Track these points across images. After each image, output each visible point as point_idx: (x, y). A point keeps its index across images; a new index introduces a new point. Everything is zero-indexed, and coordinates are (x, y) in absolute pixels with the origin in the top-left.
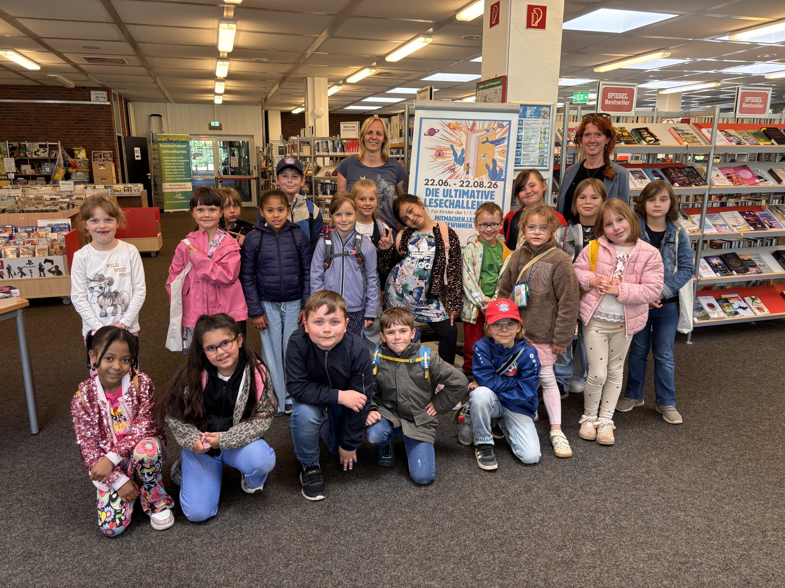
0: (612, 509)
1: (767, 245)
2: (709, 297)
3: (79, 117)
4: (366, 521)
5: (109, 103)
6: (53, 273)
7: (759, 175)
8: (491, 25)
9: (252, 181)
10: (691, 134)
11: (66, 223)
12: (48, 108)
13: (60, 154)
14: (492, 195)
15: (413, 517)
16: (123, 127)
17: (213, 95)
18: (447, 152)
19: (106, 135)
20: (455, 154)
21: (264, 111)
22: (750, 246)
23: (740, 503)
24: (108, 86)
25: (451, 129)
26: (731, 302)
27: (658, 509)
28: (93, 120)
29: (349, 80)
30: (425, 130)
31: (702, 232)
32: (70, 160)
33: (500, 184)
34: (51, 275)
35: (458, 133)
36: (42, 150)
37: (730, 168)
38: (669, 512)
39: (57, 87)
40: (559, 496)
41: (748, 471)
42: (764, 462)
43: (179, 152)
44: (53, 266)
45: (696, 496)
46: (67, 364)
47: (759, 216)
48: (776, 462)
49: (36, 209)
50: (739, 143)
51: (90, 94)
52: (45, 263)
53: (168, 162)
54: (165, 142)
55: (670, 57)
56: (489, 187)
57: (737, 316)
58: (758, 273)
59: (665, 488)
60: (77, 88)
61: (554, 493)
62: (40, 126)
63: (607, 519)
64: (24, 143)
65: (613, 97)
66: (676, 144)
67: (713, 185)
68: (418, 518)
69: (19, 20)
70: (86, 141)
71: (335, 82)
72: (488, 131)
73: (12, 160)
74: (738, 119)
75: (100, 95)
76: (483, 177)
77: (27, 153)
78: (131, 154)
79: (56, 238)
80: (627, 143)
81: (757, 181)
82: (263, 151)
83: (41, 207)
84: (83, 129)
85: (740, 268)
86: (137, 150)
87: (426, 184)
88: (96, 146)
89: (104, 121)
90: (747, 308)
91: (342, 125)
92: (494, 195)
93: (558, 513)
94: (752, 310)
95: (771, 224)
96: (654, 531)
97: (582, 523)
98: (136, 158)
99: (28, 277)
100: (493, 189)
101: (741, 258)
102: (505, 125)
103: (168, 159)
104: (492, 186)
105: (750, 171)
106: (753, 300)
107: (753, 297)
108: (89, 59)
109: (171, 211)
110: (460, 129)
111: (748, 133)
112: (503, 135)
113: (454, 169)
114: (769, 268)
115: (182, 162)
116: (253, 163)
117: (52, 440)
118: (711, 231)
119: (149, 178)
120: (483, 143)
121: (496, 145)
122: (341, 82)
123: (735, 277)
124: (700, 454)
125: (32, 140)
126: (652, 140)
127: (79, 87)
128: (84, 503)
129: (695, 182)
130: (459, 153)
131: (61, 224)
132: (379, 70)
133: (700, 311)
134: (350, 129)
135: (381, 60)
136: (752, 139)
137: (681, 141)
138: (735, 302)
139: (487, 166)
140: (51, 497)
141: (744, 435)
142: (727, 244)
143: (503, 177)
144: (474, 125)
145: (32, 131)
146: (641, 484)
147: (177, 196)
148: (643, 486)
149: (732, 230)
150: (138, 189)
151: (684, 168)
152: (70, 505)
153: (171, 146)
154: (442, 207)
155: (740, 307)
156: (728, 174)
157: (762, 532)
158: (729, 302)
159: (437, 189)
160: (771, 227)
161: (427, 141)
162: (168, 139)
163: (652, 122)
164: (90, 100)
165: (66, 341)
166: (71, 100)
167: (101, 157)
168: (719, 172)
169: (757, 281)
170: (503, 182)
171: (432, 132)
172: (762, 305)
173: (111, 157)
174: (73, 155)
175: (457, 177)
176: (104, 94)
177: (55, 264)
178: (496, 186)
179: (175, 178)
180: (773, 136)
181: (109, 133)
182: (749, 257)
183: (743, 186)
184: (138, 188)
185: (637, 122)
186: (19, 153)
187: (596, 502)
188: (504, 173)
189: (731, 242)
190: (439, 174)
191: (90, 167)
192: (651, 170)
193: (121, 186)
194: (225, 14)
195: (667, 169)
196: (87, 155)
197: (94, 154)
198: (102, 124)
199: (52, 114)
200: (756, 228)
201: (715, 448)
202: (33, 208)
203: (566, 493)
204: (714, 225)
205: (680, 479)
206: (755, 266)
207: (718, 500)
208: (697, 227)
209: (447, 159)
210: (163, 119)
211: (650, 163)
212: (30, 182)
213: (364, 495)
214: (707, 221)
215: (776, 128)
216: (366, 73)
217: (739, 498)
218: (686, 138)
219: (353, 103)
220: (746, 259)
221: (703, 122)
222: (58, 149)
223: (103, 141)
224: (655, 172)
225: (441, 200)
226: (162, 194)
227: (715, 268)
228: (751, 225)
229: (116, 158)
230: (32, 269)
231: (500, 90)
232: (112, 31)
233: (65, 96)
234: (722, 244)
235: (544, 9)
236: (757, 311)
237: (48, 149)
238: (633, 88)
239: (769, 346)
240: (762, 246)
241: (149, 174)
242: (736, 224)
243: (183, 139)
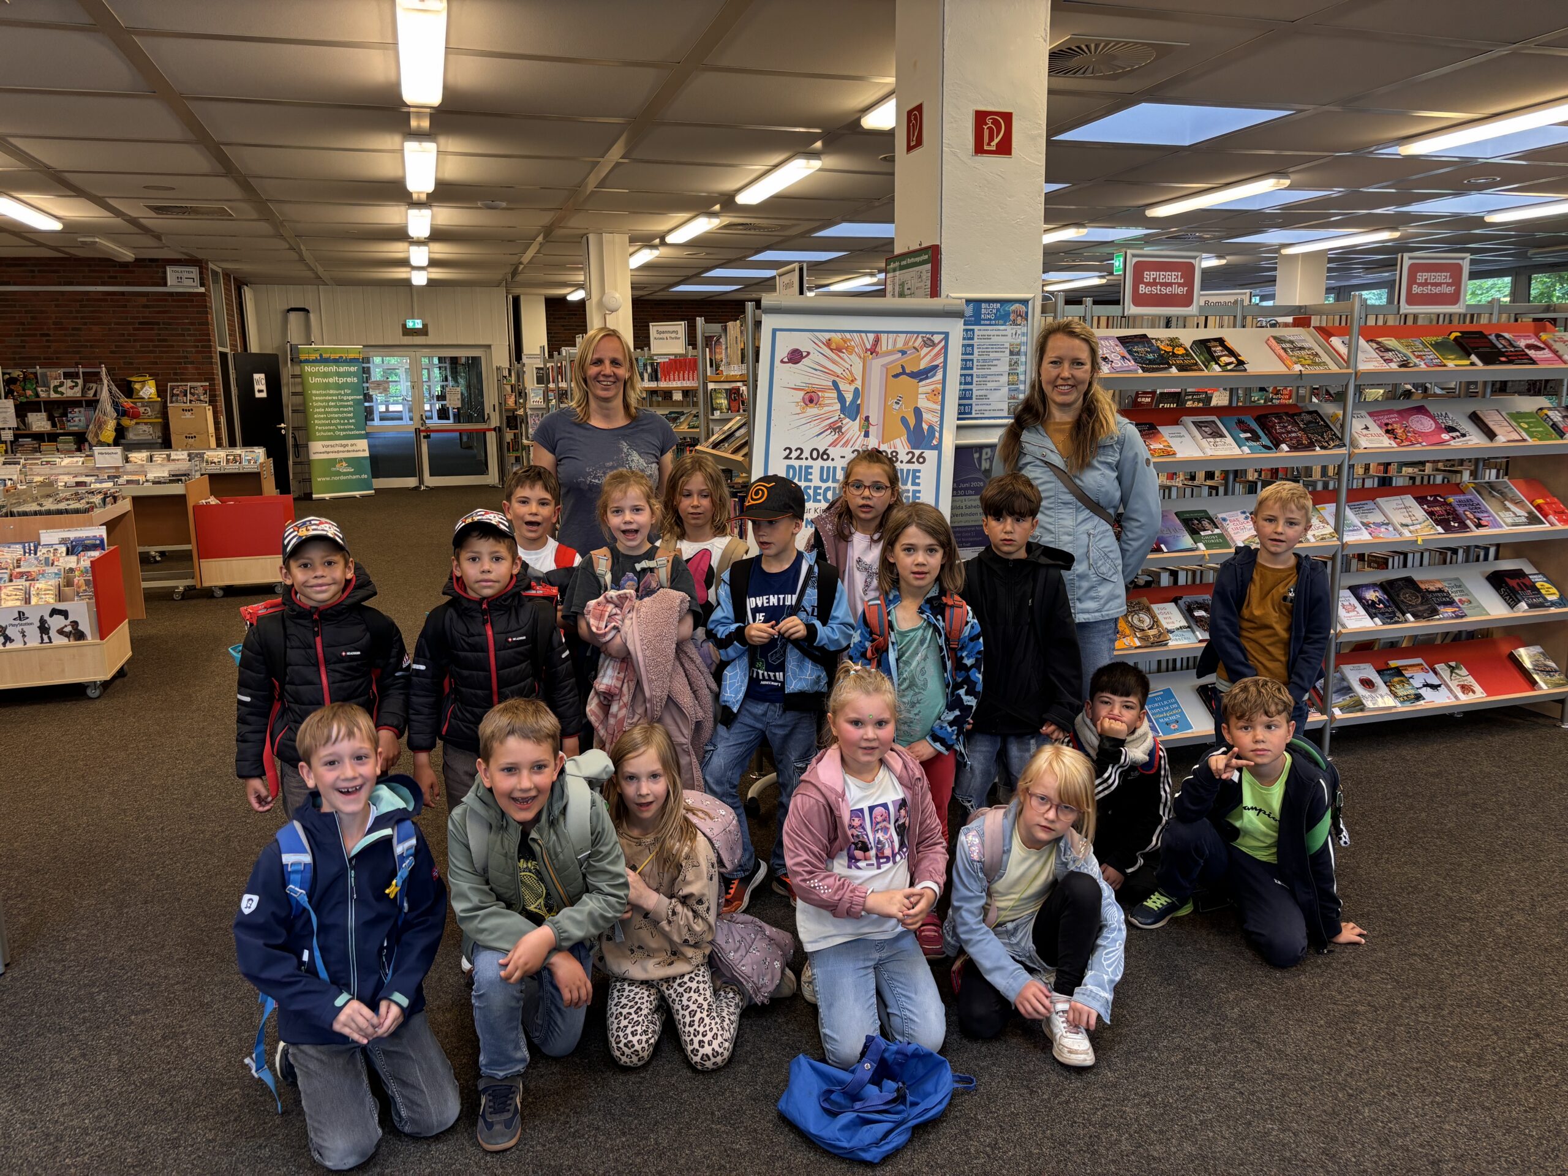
0: (1137, 1120)
1: (1478, 560)
2: (1362, 666)
3: (144, 318)
4: (638, 1154)
5: (202, 290)
6: (67, 635)
7: (1450, 423)
8: (910, 148)
9: (488, 434)
10: (1309, 349)
11: (98, 535)
12: (82, 300)
13: (105, 392)
14: (915, 477)
15: (733, 1143)
16: (232, 334)
17: (408, 269)
18: (826, 395)
19: (197, 352)
20: (841, 398)
21: (510, 297)
22: (1445, 563)
23: (1394, 1102)
24: (200, 257)
25: (832, 350)
26: (1407, 674)
27: (1228, 1118)
28: (169, 324)
29: (670, 239)
30: (782, 352)
31: (1340, 539)
32: (126, 402)
33: (930, 455)
34: (64, 641)
35: (847, 359)
36: (69, 383)
37: (1390, 412)
38: (1249, 1123)
39: (100, 259)
40: (1032, 1092)
41: (1418, 1033)
42: (1451, 1013)
43: (342, 380)
44: (68, 622)
45: (1307, 1089)
46: (79, 825)
47: (1455, 504)
48: (1475, 1012)
49: (38, 508)
50: (1404, 364)
51: (165, 273)
52: (51, 615)
53: (322, 401)
54: (315, 361)
55: (1289, 188)
56: (909, 462)
57: (1422, 702)
58: (1457, 617)
59: (1246, 1070)
60: (139, 262)
61: (1023, 1085)
62: (65, 335)
63: (1124, 1142)
64: (33, 370)
65: (1155, 279)
66: (1280, 369)
67: (1357, 447)
68: (742, 1145)
69: (12, 140)
70: (156, 363)
71: (646, 241)
72: (903, 353)
73: (10, 404)
74: (1406, 316)
75: (186, 275)
76: (898, 442)
77: (39, 389)
78: (247, 387)
79: (73, 565)
80: (1181, 368)
81: (1445, 436)
82: (510, 374)
83: (49, 505)
84: (152, 341)
85: (1421, 608)
86: (260, 379)
87: (787, 458)
88: (175, 374)
89: (192, 324)
90: (1439, 686)
91: (654, 329)
92: (919, 477)
93: (1027, 1130)
94: (1451, 691)
95: (1479, 519)
96: (1215, 1166)
97: (1072, 1150)
98: (258, 395)
99: (17, 645)
100: (916, 466)
101: (1423, 586)
102: (936, 341)
103: (320, 395)
104: (915, 460)
105: (1433, 418)
106: (1452, 669)
107: (1453, 664)
108: (157, 209)
109: (327, 496)
110: (850, 350)
111: (1422, 343)
112: (933, 360)
113: (840, 428)
114: (1480, 606)
115: (348, 401)
116: (491, 399)
117: (28, 988)
118: (1358, 536)
119: (283, 432)
120: (896, 376)
121: (921, 381)
122: (657, 241)
123: (1410, 625)
124: (1324, 996)
125: (51, 363)
126: (1231, 363)
127: (144, 260)
128: (75, 1122)
129: (1320, 442)
130: (849, 397)
131: (88, 538)
132: (726, 220)
133: (1345, 694)
134: (668, 335)
135: (728, 202)
136: (1432, 355)
137: (1288, 362)
138: (1416, 675)
139: (904, 421)
140: (11, 1110)
141: (1415, 955)
142: (1396, 558)
143: (935, 442)
144: (877, 341)
145: (49, 347)
146: (1199, 1063)
147: (338, 467)
148: (1203, 1068)
149: (1400, 534)
150: (255, 458)
151: (1300, 414)
152: (48, 1128)
153: (326, 369)
154: (819, 501)
155: (1426, 685)
156: (1387, 424)
157: (1433, 1163)
158: (1403, 675)
159: (808, 467)
160: (1479, 525)
161: (786, 374)
162: (321, 355)
163: (1234, 326)
164: (165, 285)
165: (83, 777)
166: (128, 284)
167: (186, 395)
168: (1370, 422)
169: (1460, 632)
170: (936, 452)
171: (796, 357)
172: (1470, 680)
173: (205, 393)
174: (128, 390)
175: (847, 442)
176: (195, 271)
177: (71, 619)
178: (921, 459)
179: (333, 431)
180: (1474, 348)
181: (203, 347)
182: (1439, 585)
183: (1418, 447)
184: (254, 455)
185: (1206, 327)
186: (24, 390)
187: (1104, 1105)
188: (937, 435)
189: (1405, 555)
190: (810, 437)
191: (164, 414)
192: (1235, 419)
193: (222, 454)
194: (414, 123)
195: (1265, 416)
196: (158, 391)
197: (172, 389)
198: (189, 330)
199: (92, 312)
200: (1448, 529)
201: (1355, 984)
202: (34, 507)
203: (1048, 1085)
204: (1363, 524)
205: (1279, 1051)
206: (1451, 603)
207: (1351, 1096)
208: (1329, 530)
209: (826, 409)
210: (312, 317)
211: (1234, 404)
212: (45, 446)
213: (640, 1096)
214: (1349, 514)
215: (1481, 333)
216: (702, 226)
217: (1394, 1090)
218: (1298, 357)
219: (685, 281)
220: (1432, 588)
221: (1337, 323)
222: (101, 380)
223: (192, 363)
224: (1243, 422)
225: (816, 488)
226: (308, 463)
227: (1371, 609)
228: (1438, 522)
229: (215, 396)
230: (25, 628)
231: (927, 271)
232: (195, 159)
233: (116, 277)
234: (1387, 560)
235: (1008, 117)
236: (1458, 692)
237: (80, 382)
238: (1192, 261)
239: (1485, 763)
240: (1467, 561)
241: (283, 425)
242: (1408, 521)
243: (352, 356)
